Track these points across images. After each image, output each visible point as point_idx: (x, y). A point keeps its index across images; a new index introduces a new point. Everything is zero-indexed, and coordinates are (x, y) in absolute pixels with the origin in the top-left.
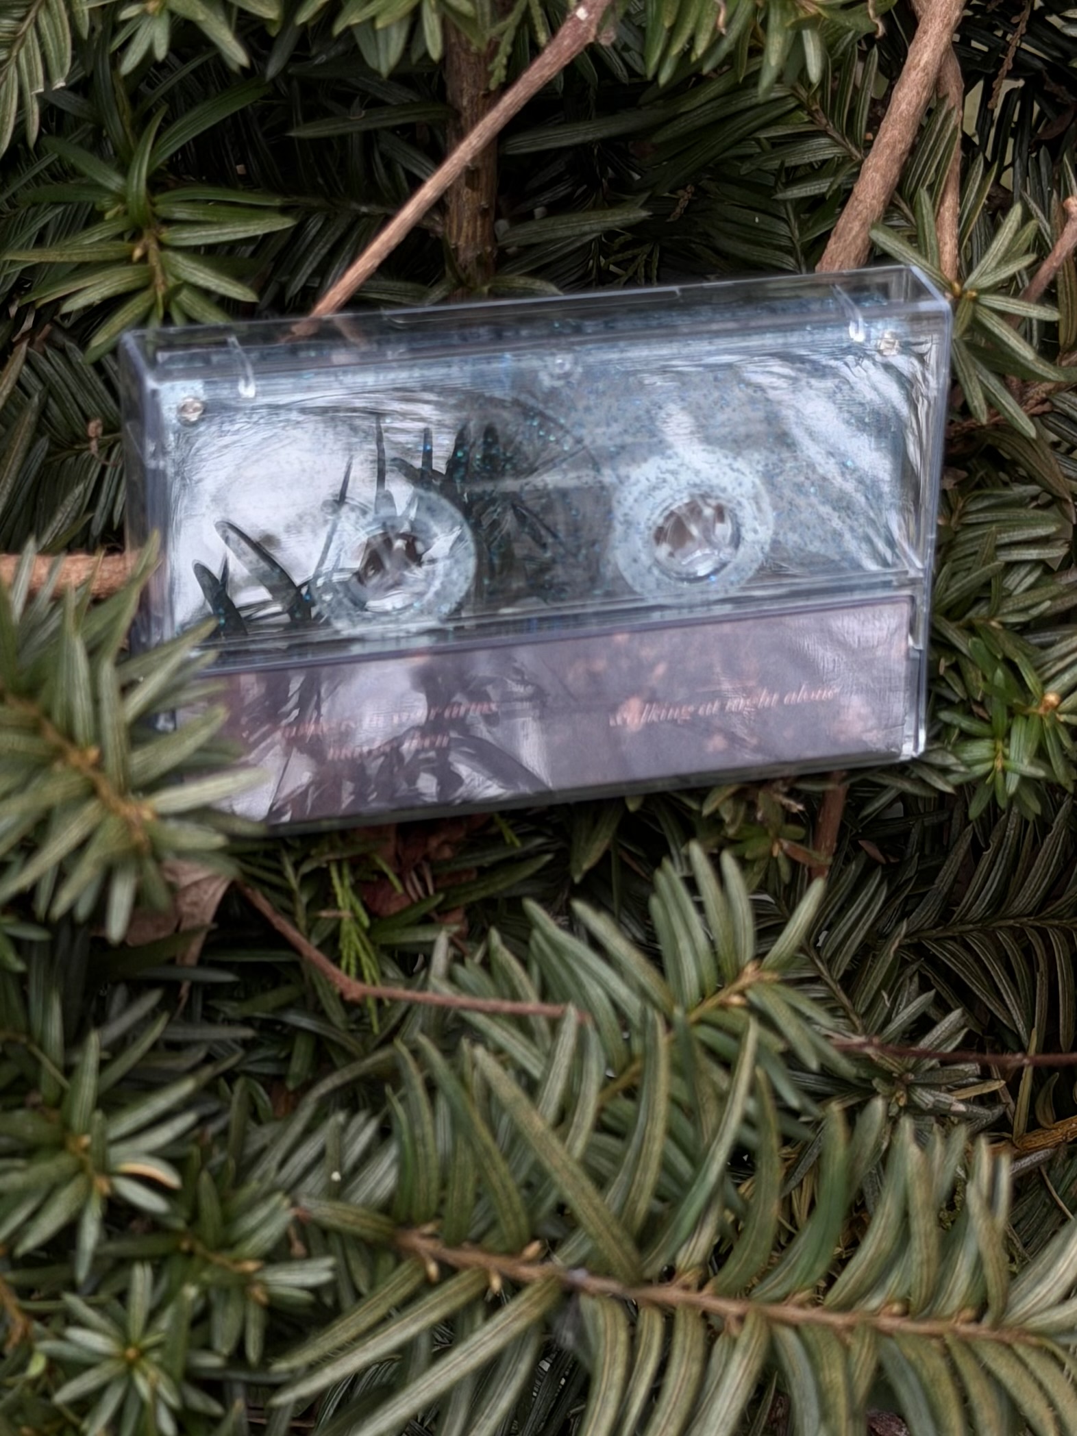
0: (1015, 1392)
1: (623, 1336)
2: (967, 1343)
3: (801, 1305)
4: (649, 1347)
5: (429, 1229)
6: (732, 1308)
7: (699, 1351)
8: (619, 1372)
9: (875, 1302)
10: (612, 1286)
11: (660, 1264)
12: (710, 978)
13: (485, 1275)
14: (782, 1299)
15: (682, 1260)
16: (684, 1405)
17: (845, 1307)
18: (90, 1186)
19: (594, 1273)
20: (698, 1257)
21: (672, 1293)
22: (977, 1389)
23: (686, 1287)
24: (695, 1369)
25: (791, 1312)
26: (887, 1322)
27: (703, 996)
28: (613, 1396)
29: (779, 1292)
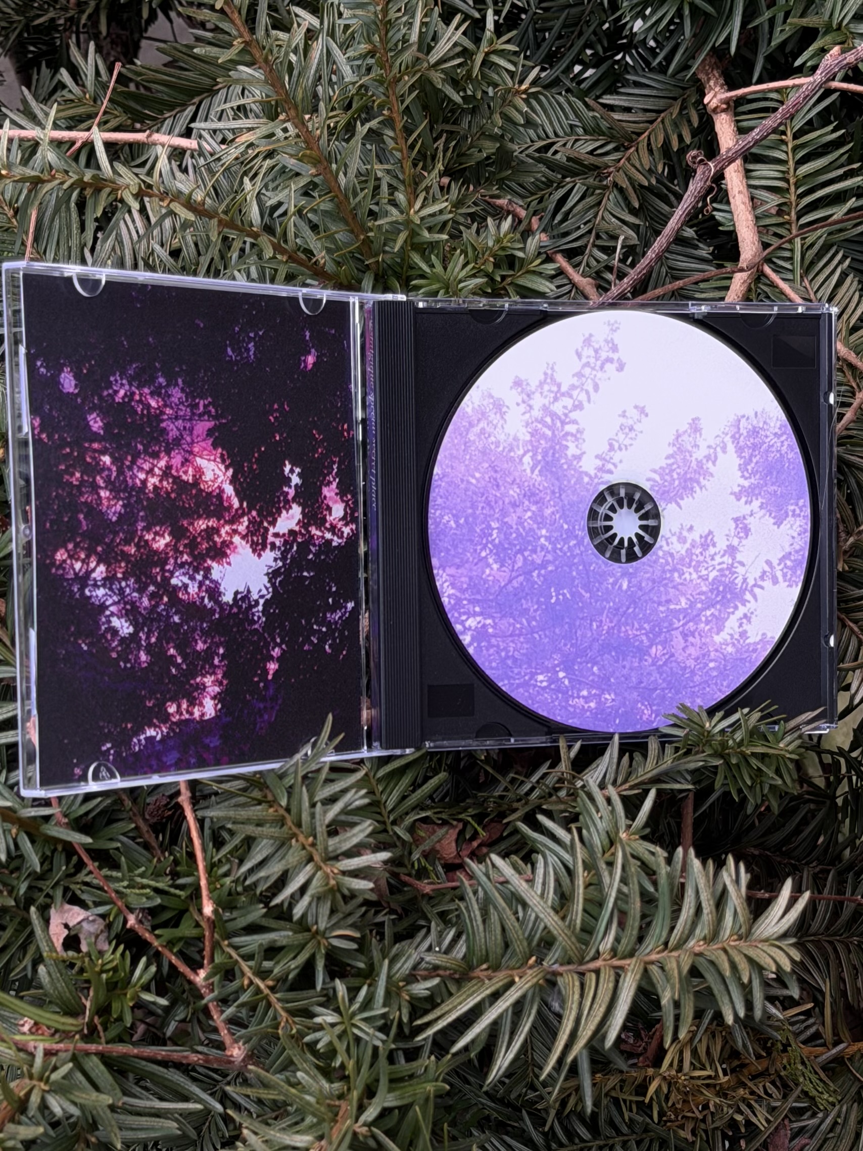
0: (757, 959)
1: (577, 983)
2: (735, 947)
3: (658, 953)
4: (590, 987)
5: (484, 966)
6: (627, 961)
7: (612, 978)
8: (577, 996)
9: (691, 943)
10: (570, 967)
11: (592, 952)
12: (606, 842)
13: (512, 976)
14: (648, 954)
15: (601, 949)
16: (607, 999)
17: (678, 947)
18: (319, 943)
19: (561, 965)
20: (609, 946)
21: (598, 963)
22: (739, 959)
23: (605, 960)
24: (611, 985)
25: (654, 957)
26: (697, 949)
27: (604, 852)
28: (575, 1006)
29: (648, 950)
